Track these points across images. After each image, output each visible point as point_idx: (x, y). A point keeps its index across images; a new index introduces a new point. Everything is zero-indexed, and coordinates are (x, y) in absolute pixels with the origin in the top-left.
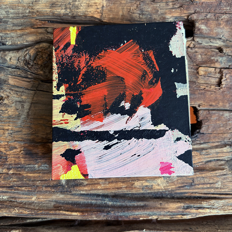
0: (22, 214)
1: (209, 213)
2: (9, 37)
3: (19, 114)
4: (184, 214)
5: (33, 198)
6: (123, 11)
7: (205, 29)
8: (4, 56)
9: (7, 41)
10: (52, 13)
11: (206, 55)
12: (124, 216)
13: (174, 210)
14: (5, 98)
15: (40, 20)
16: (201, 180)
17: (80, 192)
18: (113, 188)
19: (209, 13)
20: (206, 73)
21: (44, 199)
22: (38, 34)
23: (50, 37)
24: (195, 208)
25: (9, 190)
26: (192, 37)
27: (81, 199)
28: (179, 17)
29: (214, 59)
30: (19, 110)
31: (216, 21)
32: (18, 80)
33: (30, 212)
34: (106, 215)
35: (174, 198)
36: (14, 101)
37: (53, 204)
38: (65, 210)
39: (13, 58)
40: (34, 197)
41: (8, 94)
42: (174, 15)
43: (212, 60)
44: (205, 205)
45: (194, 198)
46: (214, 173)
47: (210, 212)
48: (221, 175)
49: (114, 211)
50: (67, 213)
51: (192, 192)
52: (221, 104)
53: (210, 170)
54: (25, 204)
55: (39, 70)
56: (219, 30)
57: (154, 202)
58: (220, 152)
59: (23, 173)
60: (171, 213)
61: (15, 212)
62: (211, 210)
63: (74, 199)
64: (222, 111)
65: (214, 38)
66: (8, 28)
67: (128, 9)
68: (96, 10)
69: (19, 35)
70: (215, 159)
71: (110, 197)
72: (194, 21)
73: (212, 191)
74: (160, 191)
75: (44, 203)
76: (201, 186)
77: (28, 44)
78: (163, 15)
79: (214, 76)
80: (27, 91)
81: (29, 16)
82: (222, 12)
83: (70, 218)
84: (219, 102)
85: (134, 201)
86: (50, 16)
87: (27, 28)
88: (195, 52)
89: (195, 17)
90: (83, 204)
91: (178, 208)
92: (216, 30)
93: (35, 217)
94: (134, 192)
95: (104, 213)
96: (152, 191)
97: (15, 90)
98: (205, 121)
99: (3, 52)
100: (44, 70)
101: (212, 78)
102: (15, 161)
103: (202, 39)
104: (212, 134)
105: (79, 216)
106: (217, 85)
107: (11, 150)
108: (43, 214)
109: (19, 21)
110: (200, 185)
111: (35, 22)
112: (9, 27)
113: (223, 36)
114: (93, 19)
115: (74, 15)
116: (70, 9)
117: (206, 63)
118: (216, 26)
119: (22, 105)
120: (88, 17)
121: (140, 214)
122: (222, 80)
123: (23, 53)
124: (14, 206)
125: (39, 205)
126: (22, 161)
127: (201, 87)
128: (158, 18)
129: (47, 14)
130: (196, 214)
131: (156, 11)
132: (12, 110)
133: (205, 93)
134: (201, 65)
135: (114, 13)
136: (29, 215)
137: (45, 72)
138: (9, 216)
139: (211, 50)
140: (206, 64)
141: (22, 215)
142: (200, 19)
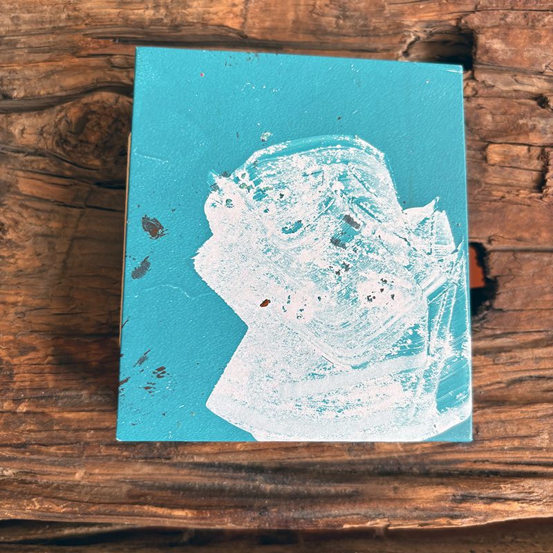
0: (49, 514)
1: (519, 511)
2: (18, 79)
3: (43, 265)
4: (456, 515)
5: (77, 475)
6: (296, 11)
7: (503, 50)
8: (7, 126)
9: (14, 89)
10: (122, 20)
11: (505, 113)
12: (303, 518)
13: (428, 505)
14: (8, 228)
15: (95, 36)
16: (497, 428)
17: (193, 458)
18: (275, 449)
19: (512, 9)
20: (505, 158)
21: (105, 477)
22: (88, 71)
23: (118, 78)
24: (482, 498)
25: (17, 452)
26: (470, 72)
27: (194, 476)
28: (436, 21)
29: (527, 125)
30: (43, 255)
31: (530, 30)
32: (39, 183)
33: (69, 509)
34: (259, 518)
35: (429, 474)
36: (30, 234)
37: (125, 488)
38: (155, 503)
39: (29, 130)
40: (80, 471)
41: (15, 216)
42: (423, 17)
43: (521, 127)
44: (509, 491)
45: (479, 476)
46: (530, 410)
47: (522, 511)
48: (549, 416)
49: (278, 507)
50: (160, 511)
51: (474, 459)
52: (544, 235)
53: (521, 403)
54: (58, 488)
55: (92, 158)
56: (538, 53)
57: (378, 483)
58: (544, 358)
59: (51, 410)
60: (421, 513)
61: (33, 507)
62: (524, 505)
63: (178, 477)
64: (549, 254)
65: (524, 72)
66: (17, 58)
67: (309, 5)
68: (229, 10)
69: (43, 75)
70: (533, 374)
71: (267, 473)
72: (473, 30)
73: (527, 456)
74: (393, 455)
75: (105, 487)
76: (495, 444)
77: (66, 96)
78: (395, 19)
79: (526, 167)
80: (61, 209)
81: (66, 26)
82: (543, 9)
83: (168, 523)
84: (541, 232)
85: (328, 482)
86: (117, 26)
87: (62, 56)
88: (476, 108)
89: (475, 20)
90: (200, 488)
91: (440, 499)
92: (531, 53)
93: (82, 520)
94: (328, 459)
95: (252, 510)
96: (373, 457)
97: (33, 208)
98: (505, 278)
99: (4, 115)
100: (104, 157)
101: (521, 171)
102: (32, 381)
103: (495, 76)
104: (522, 310)
105: (191, 519)
106: (534, 188)
107: (22, 353)
108: (102, 514)
109: (44, 40)
110: (495, 442)
111: (82, 42)
112: (19, 55)
113: (547, 66)
114: (223, 31)
115: (176, 23)
116: (167, 7)
117: (504, 134)
118: (530, 42)
119: (50, 243)
120: (210, 27)
121: (344, 515)
122: (548, 176)
123: (54, 116)
124: (29, 494)
125: (91, 491)
126: (50, 381)
127: (494, 193)
128: (383, 26)
129: (111, 21)
130: (487, 515)
131: (378, 9)
132: (26, 257)
133: (505, 209)
134: (492, 140)
135: (275, 17)
136: (66, 516)
137: (105, 162)
138: (19, 517)
139: (519, 101)
140: (507, 136)
141: (50, 517)
142: (489, 25)
